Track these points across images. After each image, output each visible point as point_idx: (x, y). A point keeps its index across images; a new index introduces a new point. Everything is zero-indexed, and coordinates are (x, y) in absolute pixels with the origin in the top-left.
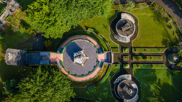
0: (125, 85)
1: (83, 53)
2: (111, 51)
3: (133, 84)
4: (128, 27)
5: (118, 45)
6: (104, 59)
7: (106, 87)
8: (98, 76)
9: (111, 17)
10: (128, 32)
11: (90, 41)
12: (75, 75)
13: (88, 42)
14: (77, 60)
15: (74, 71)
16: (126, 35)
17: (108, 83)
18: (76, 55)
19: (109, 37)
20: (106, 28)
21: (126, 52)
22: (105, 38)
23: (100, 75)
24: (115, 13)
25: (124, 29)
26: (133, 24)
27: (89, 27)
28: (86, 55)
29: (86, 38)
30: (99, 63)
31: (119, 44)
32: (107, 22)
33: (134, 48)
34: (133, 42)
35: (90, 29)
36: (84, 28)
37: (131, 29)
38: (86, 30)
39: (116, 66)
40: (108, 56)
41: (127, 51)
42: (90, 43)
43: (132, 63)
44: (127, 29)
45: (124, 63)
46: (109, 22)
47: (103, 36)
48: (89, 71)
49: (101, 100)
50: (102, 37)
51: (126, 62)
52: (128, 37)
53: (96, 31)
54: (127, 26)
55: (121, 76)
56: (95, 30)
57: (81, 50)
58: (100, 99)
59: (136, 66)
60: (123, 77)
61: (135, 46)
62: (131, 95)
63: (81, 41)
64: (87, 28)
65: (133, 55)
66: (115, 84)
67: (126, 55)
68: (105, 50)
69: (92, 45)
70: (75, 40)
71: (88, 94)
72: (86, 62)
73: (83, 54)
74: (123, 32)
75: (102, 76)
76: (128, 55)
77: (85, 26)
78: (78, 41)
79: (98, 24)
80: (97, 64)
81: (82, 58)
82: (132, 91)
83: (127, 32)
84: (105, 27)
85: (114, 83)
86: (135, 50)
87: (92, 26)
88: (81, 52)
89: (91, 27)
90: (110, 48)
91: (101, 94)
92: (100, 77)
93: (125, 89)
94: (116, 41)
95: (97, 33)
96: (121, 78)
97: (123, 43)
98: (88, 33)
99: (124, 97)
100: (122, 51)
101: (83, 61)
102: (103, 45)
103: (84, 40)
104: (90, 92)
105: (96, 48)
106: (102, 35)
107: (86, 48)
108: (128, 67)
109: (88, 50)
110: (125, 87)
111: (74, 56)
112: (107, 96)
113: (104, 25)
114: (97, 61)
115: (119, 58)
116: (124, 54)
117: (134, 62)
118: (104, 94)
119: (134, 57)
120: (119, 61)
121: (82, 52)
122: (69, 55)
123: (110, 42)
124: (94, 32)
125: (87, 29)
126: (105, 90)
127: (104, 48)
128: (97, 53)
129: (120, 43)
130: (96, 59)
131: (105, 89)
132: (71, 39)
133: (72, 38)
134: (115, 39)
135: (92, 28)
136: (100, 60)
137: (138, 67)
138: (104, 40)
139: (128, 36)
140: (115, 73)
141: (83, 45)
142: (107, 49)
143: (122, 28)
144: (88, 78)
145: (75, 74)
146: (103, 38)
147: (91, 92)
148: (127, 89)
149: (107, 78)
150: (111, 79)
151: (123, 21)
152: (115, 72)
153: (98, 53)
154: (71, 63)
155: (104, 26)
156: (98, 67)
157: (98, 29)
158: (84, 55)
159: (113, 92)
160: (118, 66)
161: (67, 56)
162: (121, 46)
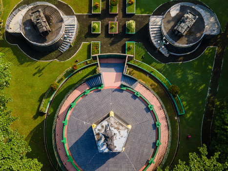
0: (175, 28)
1: (99, 127)
2: (97, 55)
3: (171, 13)
4: (40, 16)
5: (84, 45)
6: (116, 73)
7: (175, 74)
8: (154, 89)
9: (18, 57)
10: (54, 19)
11: (70, 106)
12: (155, 146)
13: (72, 113)
14: (119, 144)
15: (146, 151)
16: (60, 24)
17: (167, 69)
18: (105, 147)
19: (64, 64)
20: (43, 68)
21: (99, 26)
22: (65, 72)
23: (151, 86)
24: (7, 49)
25: (45, 27)
26: (35, 7)
27: (36, 107)
28: (104, 116)
29: (61, 118)
30: (124, 86)
31: (81, 42)
32: (29, 67)
33: (90, 11)
34: (78, 12)
35: (42, 106)
36: (40, 120)
37: (47, 13)
38: (45, 116)
39: (129, 49)
40: (107, 63)
41: (97, 25)
42: (73, 107)
43: (123, 17)
44: (45, 20)
45: (124, 33)
46: (29, 63)
47: (61, 76)
48: (145, 112)
49: (204, 85)
50: (62, 79)
51: (121, 29)
52: (64, 20)
53: (48, 92)
54: (37, 20)
55: (152, 38)
56: (46, 95)
57: (90, 130)
58: (203, 87)
59: (131, 7)
60: (154, 35)
61: (87, 7)
62: (197, 17)
63: (68, 130)
64: (40, 113)
65: (106, 14)
66: (170, 55)
67: (106, 28)
68: (94, 71)
69: (80, 102)
70: (66, 145)
71: (191, 113)
72: (122, 117)
73: (103, 127)
74: (54, 30)
75: (152, 82)
76: (105, 24)
77: (35, 117)
78: (67, 139)
79: (32, 86)
80: (127, 90)
81: (112, 129)
82: (188, 15)
83: (53, 21)
84: (40, 71)
85: (167, 55)
86: (96, 7)
87: (34, 101)
88: (97, 132)
89: (39, 103)
90: (88, 62)
91: (191, 84)
92: (155, 85)
93: (183, 28)
94: (73, 49)
95: (52, 90)
96: (156, 40)
97: (80, 32)
98: (52, 111)
99: (198, 35)
100: (97, 35)
101: (121, 127)
102: (82, 77)
103: (66, 122)
104: (189, 109)
105: (88, 92)
106: (59, 78)
107: (86, 116)
108: (132, 23)
109: (93, 113)
110: (180, 29)
111: (107, 150)
112: (196, 72)
113: (34, 75)
114: (120, 89)
115: (112, 44)
116: (104, 33)
117: (121, 13)
118: (190, 77)
119: (111, 12)
120: (120, 44)
121: (97, 129)
122: (104, 163)
123: (77, 61)
124: (49, 96)
125: (42, 114)
126: (182, 75)
127: (88, 75)
128: (100, 90)
129: (79, 40)
130: (116, 93)
131: (179, 75)
132: (62, 157)
133: (60, 152)
134: (68, 50)
135: (40, 101)
136: (118, 84)
137: (132, 3)
138: (70, 73)
139: (62, 21)
140: (146, 53)
141: (80, 124)
142: (90, 69)
143: (41, 30)
144: (160, 114)
145: (153, 148)
146: (65, 76)
147: (187, 107)
148: (183, 24)
149: (158, 70)
150: (158, 63)
151: (27, 28)
152: (143, 52)
153: (99, 88)
154: (124, 157)
155: (38, 75)
156: (135, 89)
157: (43, 88)
158: (105, 123)
159: (186, 58)
160: (131, 46)
161: (107, 169)
162: (86, 37)
